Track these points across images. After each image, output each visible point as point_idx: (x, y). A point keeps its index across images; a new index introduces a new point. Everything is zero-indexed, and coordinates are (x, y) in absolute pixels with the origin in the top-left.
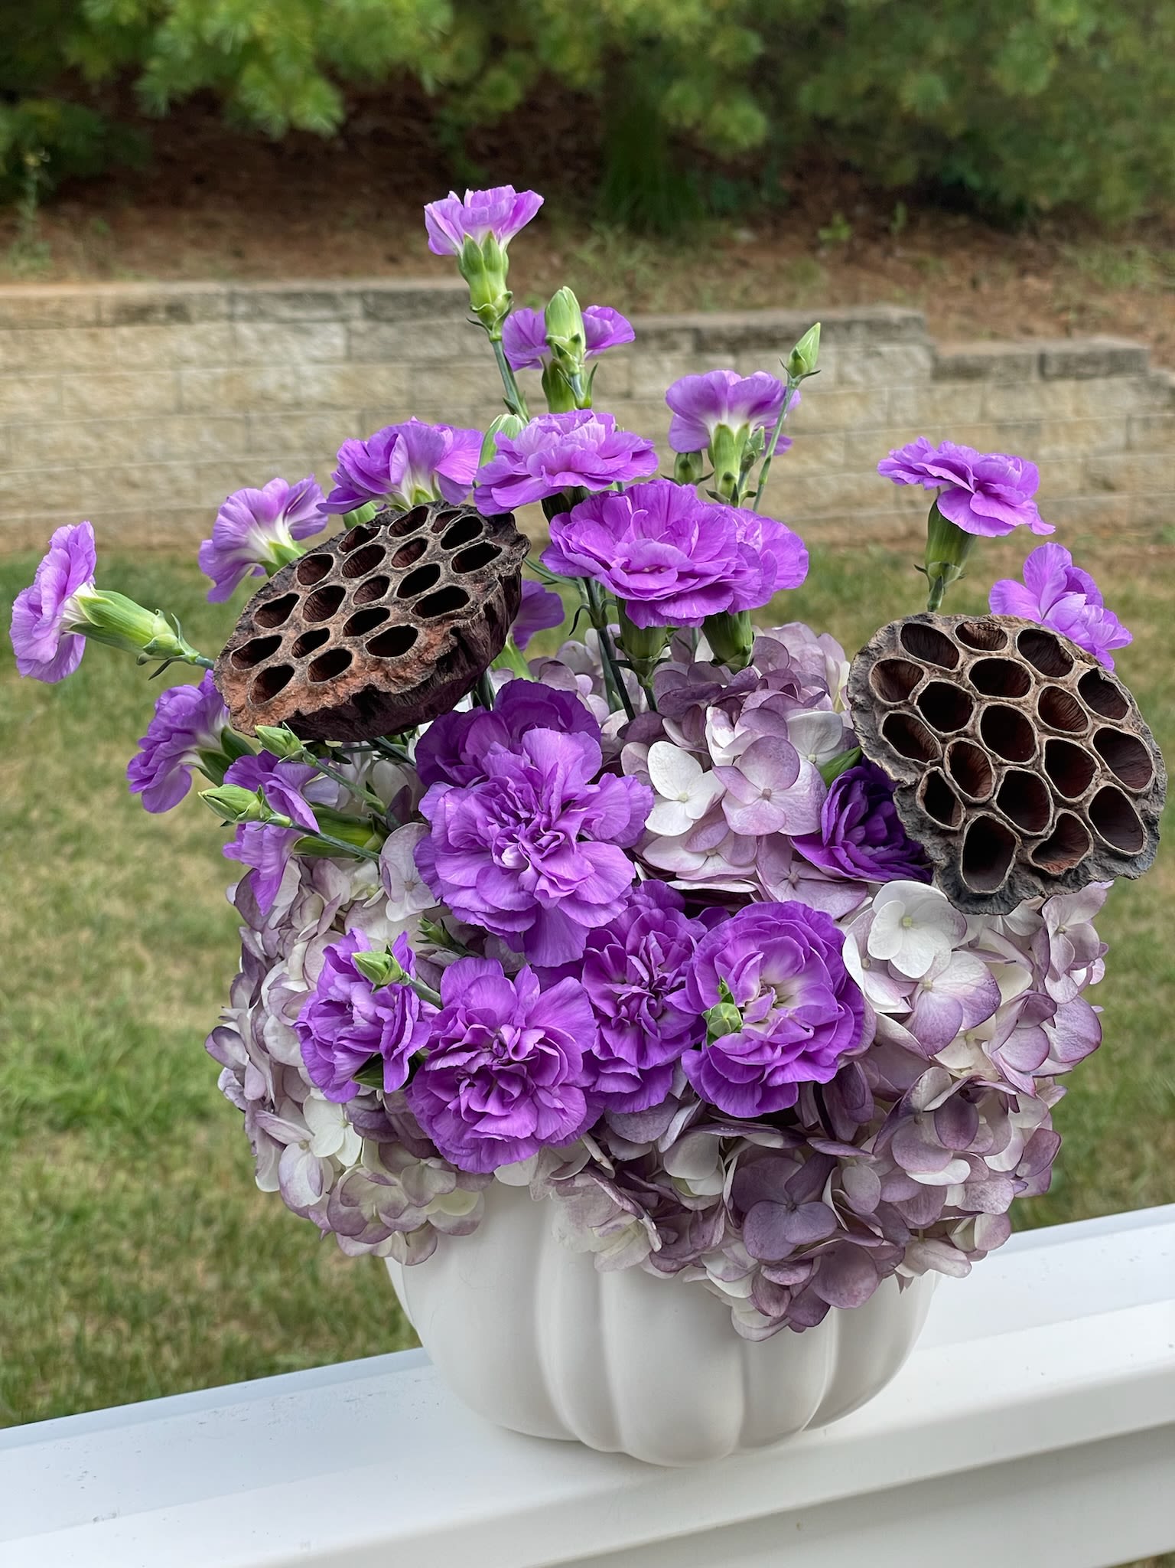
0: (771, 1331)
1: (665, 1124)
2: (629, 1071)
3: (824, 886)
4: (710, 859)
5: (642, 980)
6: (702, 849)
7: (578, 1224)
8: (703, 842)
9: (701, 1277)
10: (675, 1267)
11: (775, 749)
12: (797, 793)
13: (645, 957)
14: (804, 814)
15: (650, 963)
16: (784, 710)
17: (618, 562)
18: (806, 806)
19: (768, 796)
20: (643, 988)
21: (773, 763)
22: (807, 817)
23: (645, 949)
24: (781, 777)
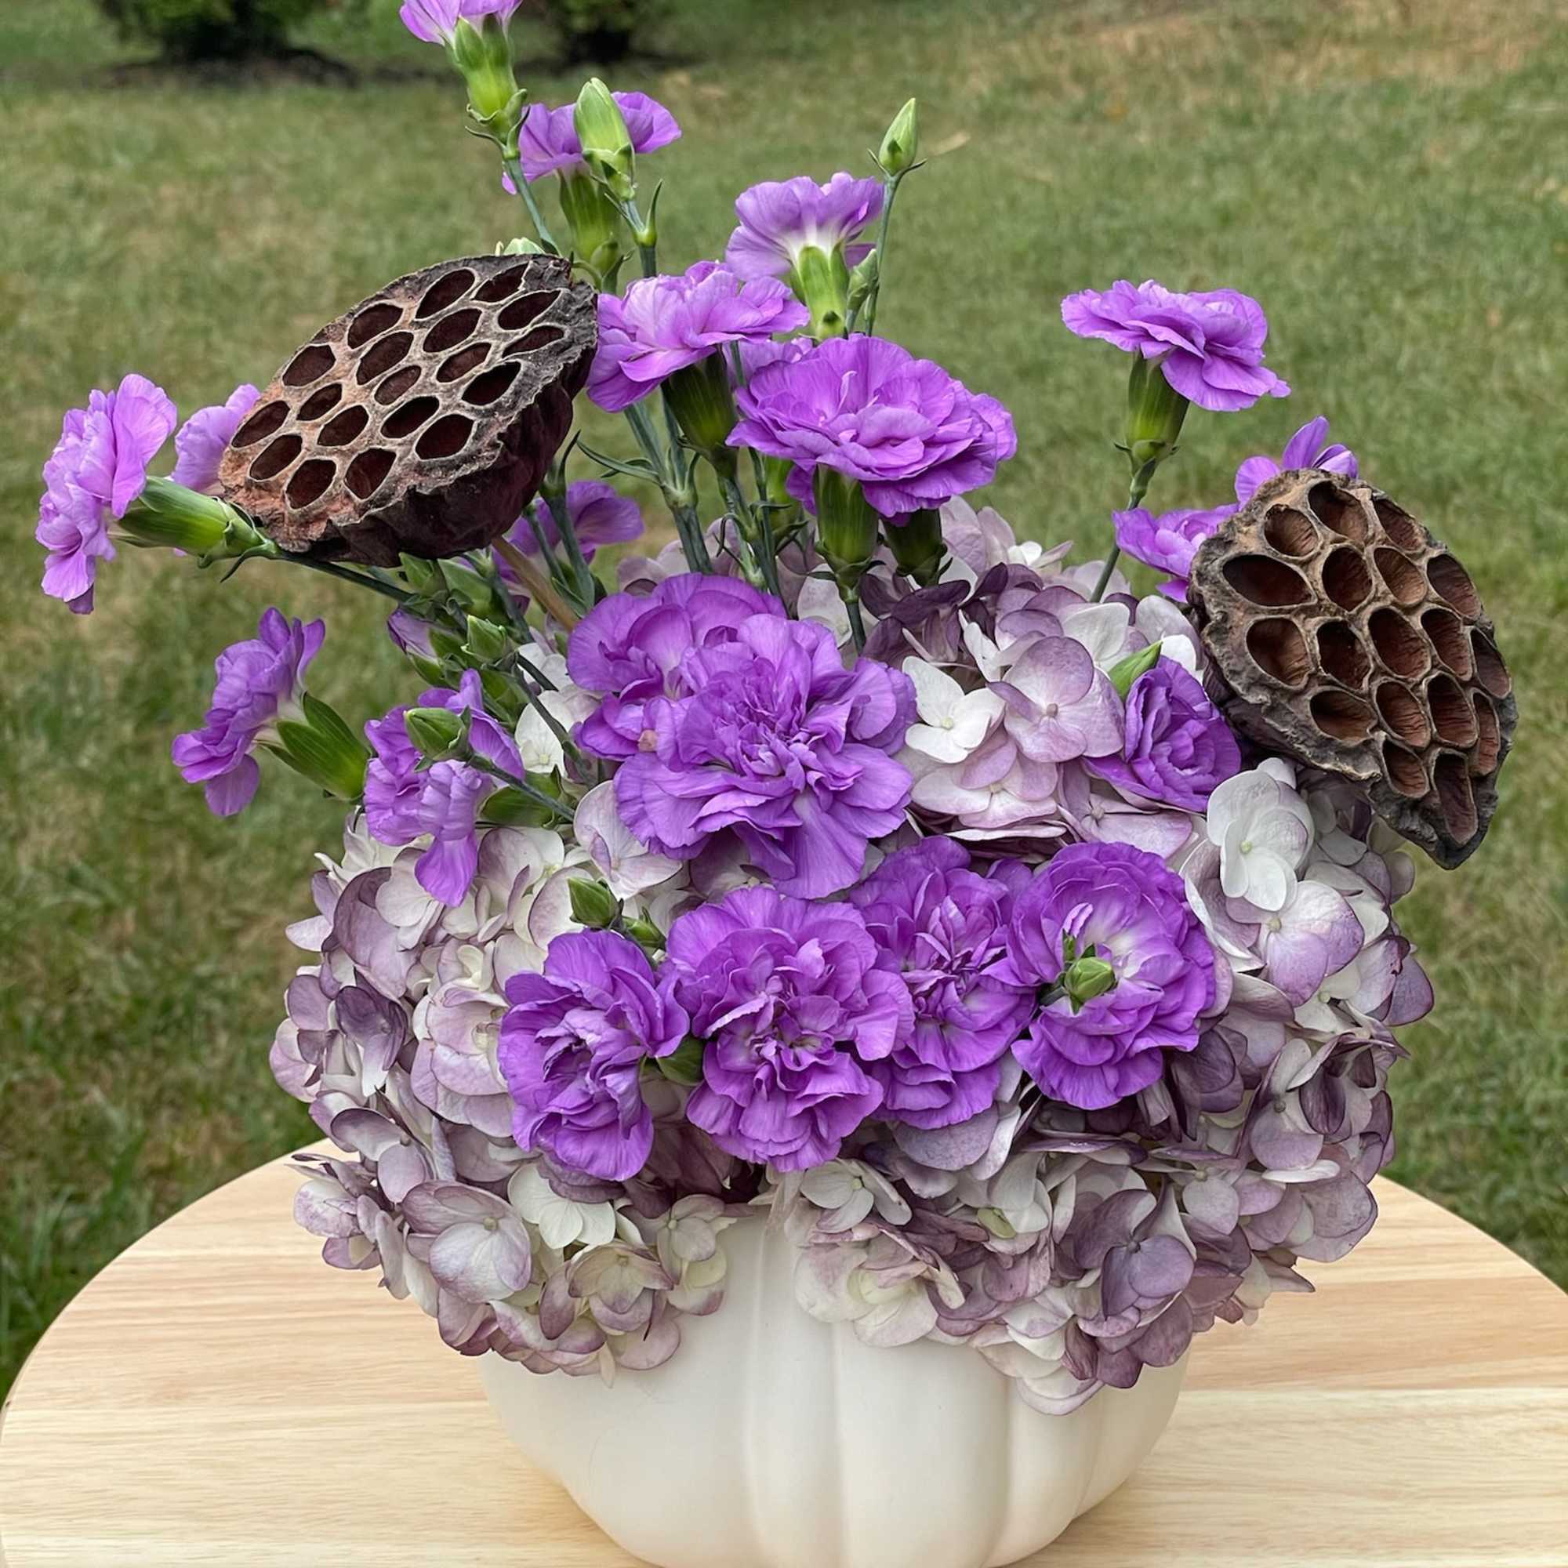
0: (1079, 1399)
1: (985, 1141)
2: (942, 1078)
3: (1135, 818)
4: (996, 797)
5: (941, 959)
6: (986, 783)
7: (829, 1286)
8: (985, 773)
9: (1006, 1339)
10: (970, 1328)
11: (1057, 653)
12: (1089, 705)
13: (941, 932)
14: (1103, 730)
15: (948, 938)
16: (1057, 607)
17: (845, 436)
18: (1103, 720)
19: (1054, 713)
20: (945, 971)
21: (1054, 672)
22: (1107, 733)
23: (941, 919)
24: (1067, 688)
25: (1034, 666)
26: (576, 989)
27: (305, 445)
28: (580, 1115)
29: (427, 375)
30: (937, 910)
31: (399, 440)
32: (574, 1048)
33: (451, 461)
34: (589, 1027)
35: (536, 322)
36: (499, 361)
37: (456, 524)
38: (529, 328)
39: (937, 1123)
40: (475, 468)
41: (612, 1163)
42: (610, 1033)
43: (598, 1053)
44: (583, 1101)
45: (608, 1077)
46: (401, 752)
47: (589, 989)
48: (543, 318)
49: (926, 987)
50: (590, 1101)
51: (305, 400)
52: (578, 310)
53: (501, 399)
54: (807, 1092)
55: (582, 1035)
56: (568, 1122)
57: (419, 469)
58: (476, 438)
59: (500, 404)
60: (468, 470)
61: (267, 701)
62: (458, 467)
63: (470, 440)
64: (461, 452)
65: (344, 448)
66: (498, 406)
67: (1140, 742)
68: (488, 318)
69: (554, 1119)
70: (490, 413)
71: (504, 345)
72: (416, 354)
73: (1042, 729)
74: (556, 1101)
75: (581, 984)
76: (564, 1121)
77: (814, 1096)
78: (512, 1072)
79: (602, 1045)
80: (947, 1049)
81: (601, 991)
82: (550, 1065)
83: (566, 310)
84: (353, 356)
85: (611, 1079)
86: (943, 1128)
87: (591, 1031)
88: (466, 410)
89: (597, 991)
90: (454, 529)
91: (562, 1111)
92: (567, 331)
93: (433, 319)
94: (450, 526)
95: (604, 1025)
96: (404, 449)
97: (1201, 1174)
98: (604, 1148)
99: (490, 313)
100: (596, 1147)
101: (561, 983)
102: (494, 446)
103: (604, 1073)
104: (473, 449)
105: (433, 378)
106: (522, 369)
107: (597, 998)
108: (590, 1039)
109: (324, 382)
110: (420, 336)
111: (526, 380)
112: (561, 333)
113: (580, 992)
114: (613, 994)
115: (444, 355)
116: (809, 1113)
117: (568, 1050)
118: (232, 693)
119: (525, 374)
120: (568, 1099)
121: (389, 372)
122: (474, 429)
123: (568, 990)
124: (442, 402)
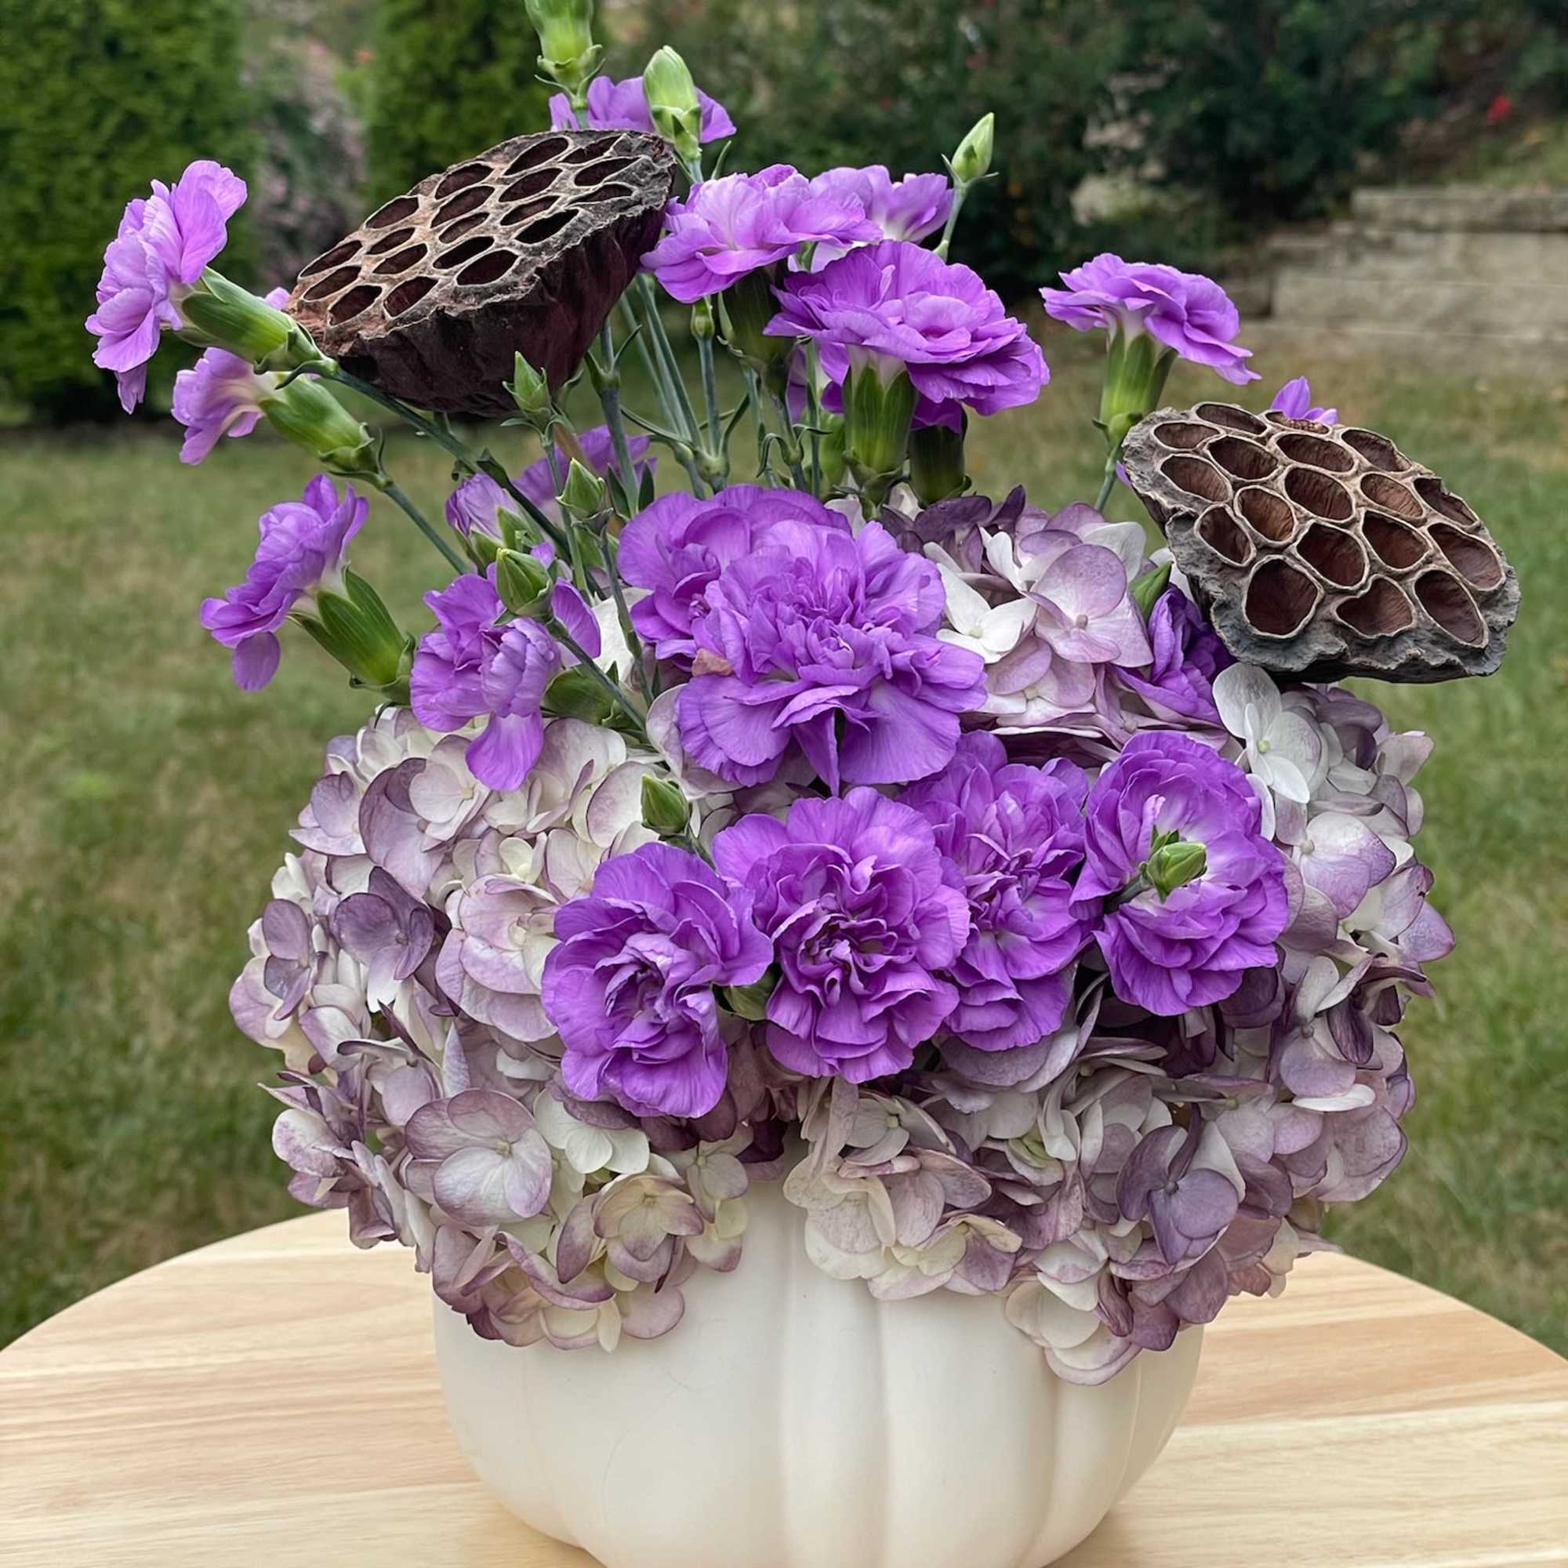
0: (1113, 1368)
5: (998, 859)
6: (1021, 689)
12: (1119, 617)
13: (997, 829)
14: (1135, 641)
15: (1006, 837)
16: (1077, 528)
17: (893, 321)
18: (1134, 631)
19: (1083, 624)
20: (1003, 872)
21: (1083, 584)
22: (1138, 645)
23: (998, 816)
24: (1096, 600)
25: (1064, 578)
26: (638, 910)
27: (361, 273)
28: (650, 1049)
29: (493, 220)
30: (994, 807)
31: (446, 271)
32: (640, 975)
33: (486, 289)
34: (657, 950)
35: (608, 180)
36: (562, 209)
37: (485, 360)
38: (600, 185)
39: (1001, 1045)
40: (507, 297)
41: (687, 1098)
42: (681, 954)
43: (672, 975)
44: (653, 1033)
45: (688, 998)
46: (462, 626)
47: (653, 910)
48: (615, 179)
49: (986, 889)
50: (663, 1032)
51: (377, 240)
52: (654, 176)
53: (550, 239)
54: (887, 990)
55: (652, 957)
56: (641, 1057)
57: (455, 296)
58: (515, 272)
59: (548, 244)
60: (498, 298)
61: (315, 559)
62: (492, 295)
63: (509, 271)
64: (497, 281)
65: (395, 276)
66: (546, 246)
67: (1172, 657)
68: (567, 177)
69: (624, 1055)
70: (537, 252)
71: (572, 197)
72: (491, 204)
73: (1074, 637)
74: (624, 1036)
75: (644, 905)
76: (635, 1056)
77: (892, 995)
78: (562, 1016)
79: (674, 966)
80: (1006, 958)
81: (662, 912)
82: (614, 996)
83: (641, 175)
84: (435, 207)
85: (691, 1000)
86: (1009, 1050)
87: (661, 953)
88: (516, 248)
89: (659, 912)
90: (482, 366)
91: (633, 1045)
92: (636, 191)
93: (517, 176)
94: (478, 361)
95: (672, 946)
96: (447, 279)
97: (1232, 1103)
98: (676, 1083)
99: (568, 173)
100: (669, 1081)
101: (624, 904)
102: (531, 280)
103: (680, 995)
104: (510, 280)
105: (497, 223)
106: (579, 215)
107: (662, 918)
108: (661, 961)
109: (401, 225)
110: (500, 189)
111: (580, 226)
112: (629, 192)
113: (644, 913)
114: (675, 914)
115: (514, 205)
116: (888, 1014)
117: (632, 978)
118: (277, 550)
119: (580, 220)
120: (635, 1033)
121: (458, 219)
122: (517, 263)
123: (629, 912)
124: (496, 240)
